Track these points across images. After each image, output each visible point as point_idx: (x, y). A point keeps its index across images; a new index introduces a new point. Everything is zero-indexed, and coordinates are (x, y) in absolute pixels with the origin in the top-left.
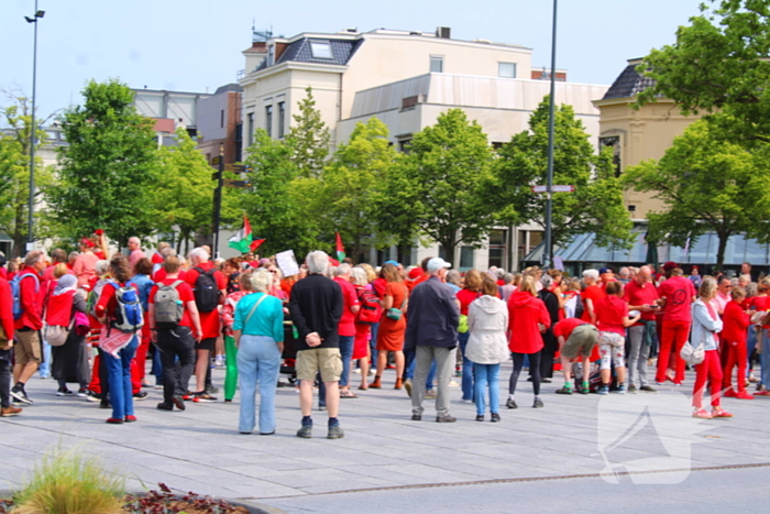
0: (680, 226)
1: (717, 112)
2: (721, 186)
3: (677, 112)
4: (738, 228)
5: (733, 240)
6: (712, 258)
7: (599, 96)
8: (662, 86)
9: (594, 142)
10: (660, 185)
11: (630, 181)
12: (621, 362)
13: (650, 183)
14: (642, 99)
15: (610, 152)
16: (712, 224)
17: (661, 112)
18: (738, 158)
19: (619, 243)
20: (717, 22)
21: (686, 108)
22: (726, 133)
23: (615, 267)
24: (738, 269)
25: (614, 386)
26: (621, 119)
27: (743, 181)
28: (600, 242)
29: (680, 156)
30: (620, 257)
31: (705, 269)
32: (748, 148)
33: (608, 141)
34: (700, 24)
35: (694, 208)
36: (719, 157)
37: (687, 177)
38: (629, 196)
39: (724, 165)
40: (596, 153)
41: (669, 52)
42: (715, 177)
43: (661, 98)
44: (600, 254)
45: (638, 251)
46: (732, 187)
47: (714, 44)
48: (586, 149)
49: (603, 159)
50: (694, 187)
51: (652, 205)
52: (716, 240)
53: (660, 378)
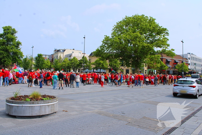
0: (96, 68)
1: (100, 57)
2: (100, 65)
3: (96, 57)
4: (102, 69)
5: (101, 70)
6: (99, 71)
7: (89, 56)
8: (94, 55)
9: (88, 60)
10: (95, 64)
11: (92, 64)
12: (91, 82)
13: (94, 64)
14: (93, 56)
15: (90, 61)
16: (99, 68)
17: (95, 57)
18: (102, 62)
19: (91, 70)
20: (100, 49)
21: (97, 57)
22: (101, 59)
23: (90, 72)
24: (102, 72)
25: (90, 84)
26: (91, 58)
27: (102, 64)
28: (89, 70)
29: (96, 62)
30: (91, 71)
31: (98, 72)
32: (103, 61)
33: (89, 60)
34: (98, 49)
35: (98, 67)
36: (100, 62)
37: (97, 64)
38: (92, 65)
39: (101, 63)
40: (88, 61)
41: (95, 51)
42: (100, 64)
43: (94, 56)
44: (89, 71)
45: (92, 71)
46: (101, 65)
47: (99, 51)
48: (87, 61)
49: (89, 62)
50: (98, 65)
51: (94, 66)
52: (100, 70)
53: (94, 83)
